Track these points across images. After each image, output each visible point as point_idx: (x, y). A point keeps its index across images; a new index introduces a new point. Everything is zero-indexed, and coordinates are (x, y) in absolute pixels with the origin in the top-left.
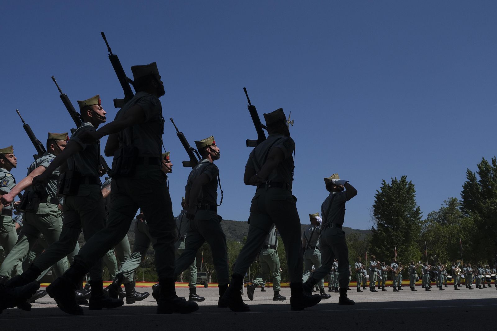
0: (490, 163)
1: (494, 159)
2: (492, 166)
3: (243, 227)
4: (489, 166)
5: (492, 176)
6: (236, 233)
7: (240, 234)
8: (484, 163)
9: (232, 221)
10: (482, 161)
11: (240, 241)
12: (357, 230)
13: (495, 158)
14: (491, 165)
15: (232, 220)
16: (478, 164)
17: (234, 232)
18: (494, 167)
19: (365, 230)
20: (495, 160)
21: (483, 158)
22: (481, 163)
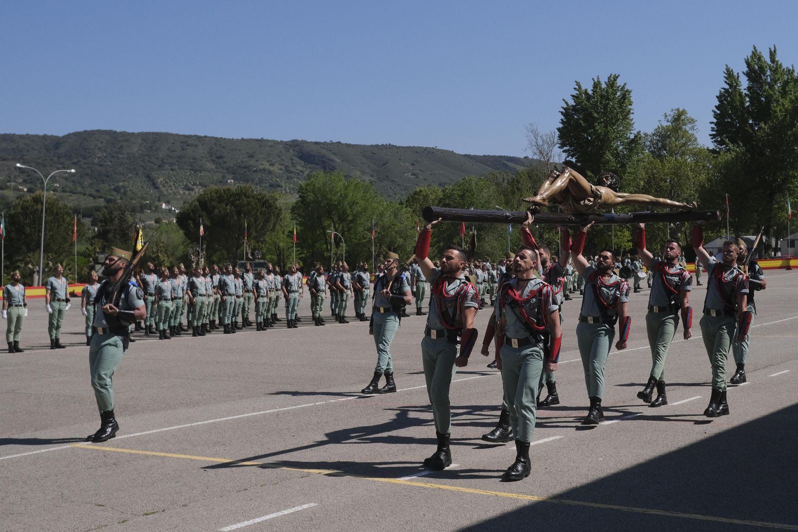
0: (767, 58)
1: (773, 51)
2: (769, 63)
3: (240, 150)
4: (765, 62)
5: (769, 80)
6: (225, 162)
7: (234, 165)
8: (756, 56)
9: (216, 139)
10: (753, 52)
11: (233, 179)
12: (465, 155)
13: (775, 48)
14: (768, 61)
15: (215, 136)
16: (746, 58)
17: (220, 160)
18: (772, 65)
19: (481, 156)
20: (775, 51)
21: (755, 48)
22: (752, 57)
